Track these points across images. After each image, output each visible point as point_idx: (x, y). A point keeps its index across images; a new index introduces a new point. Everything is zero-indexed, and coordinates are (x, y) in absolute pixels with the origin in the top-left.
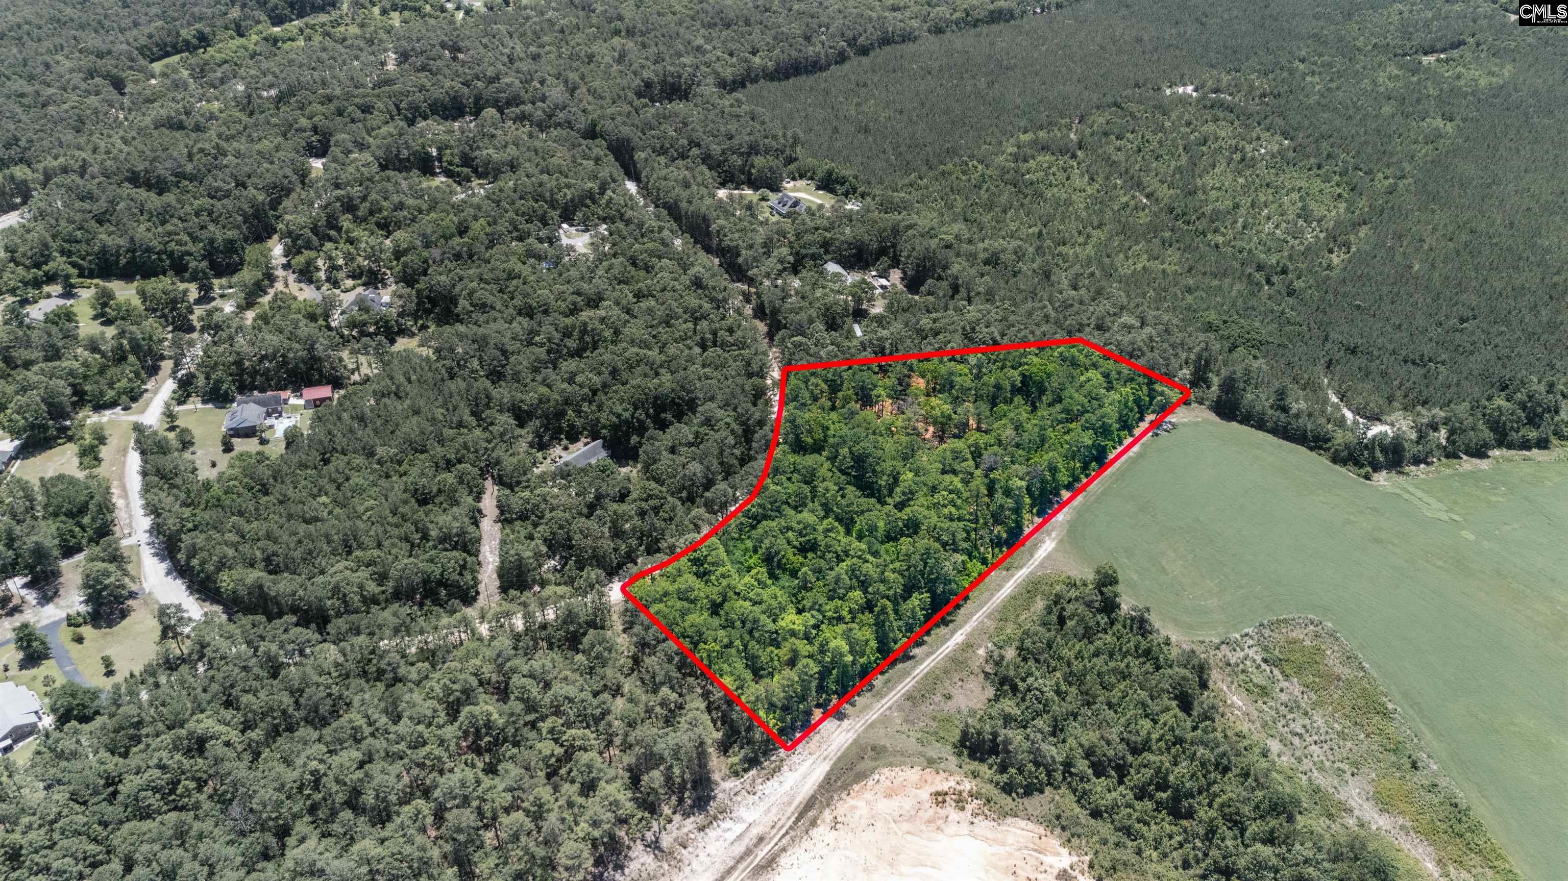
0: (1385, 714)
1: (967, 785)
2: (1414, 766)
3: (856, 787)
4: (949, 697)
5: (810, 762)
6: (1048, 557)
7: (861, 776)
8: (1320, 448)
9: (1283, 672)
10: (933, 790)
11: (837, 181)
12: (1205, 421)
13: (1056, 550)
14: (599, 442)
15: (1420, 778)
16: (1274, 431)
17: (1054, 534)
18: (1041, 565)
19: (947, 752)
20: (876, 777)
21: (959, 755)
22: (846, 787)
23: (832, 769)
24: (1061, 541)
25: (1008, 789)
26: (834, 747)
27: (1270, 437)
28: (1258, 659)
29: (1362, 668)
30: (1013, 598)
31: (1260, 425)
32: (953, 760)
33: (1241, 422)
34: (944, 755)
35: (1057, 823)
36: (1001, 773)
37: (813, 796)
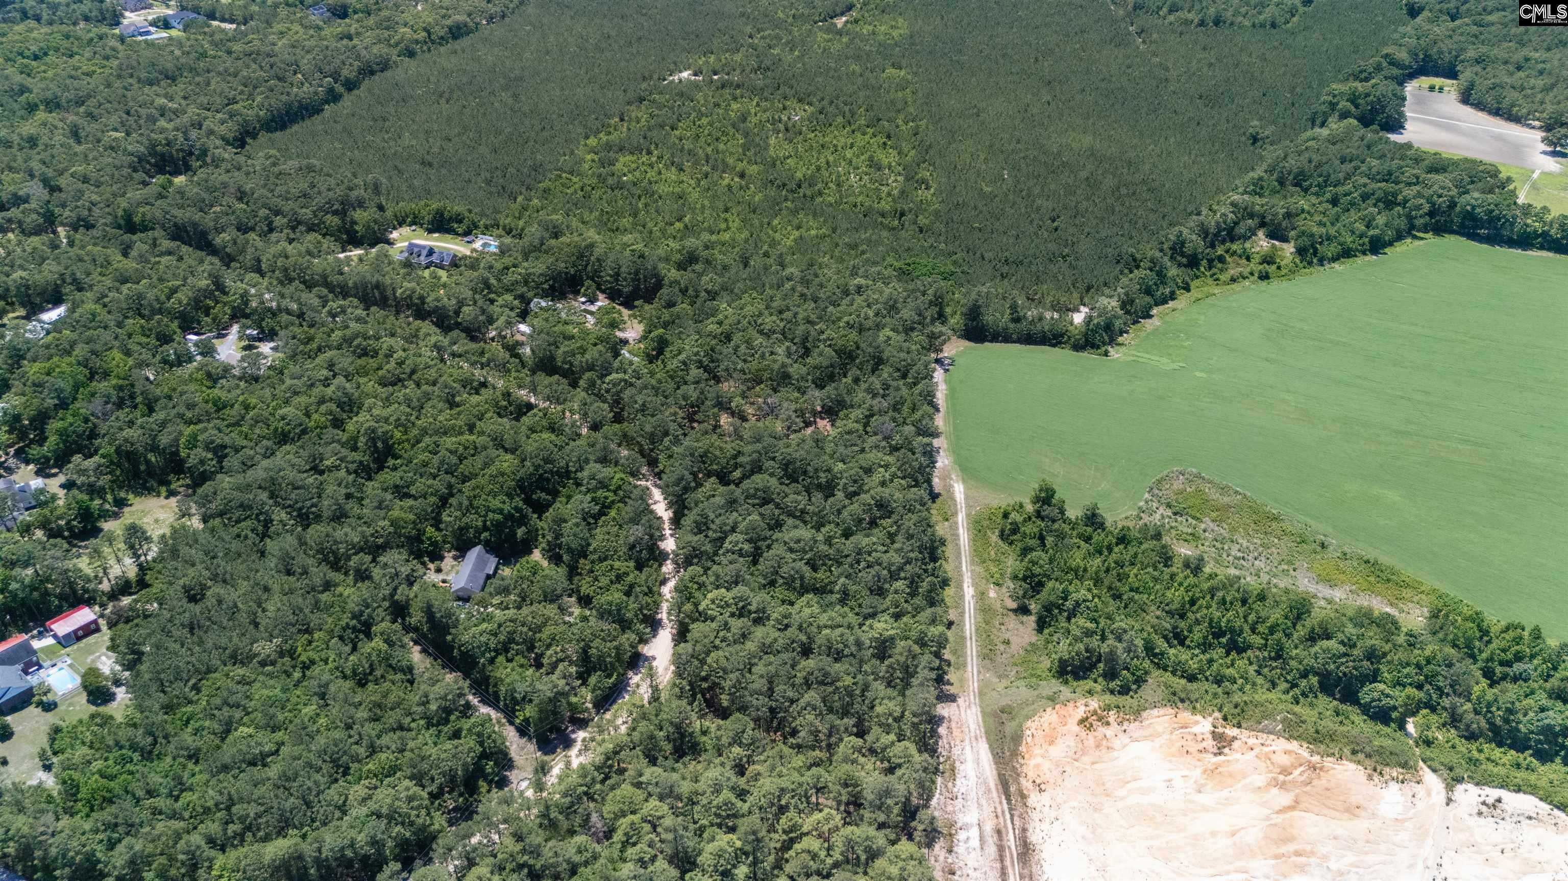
0: (1276, 518)
1: (1094, 704)
2: (1323, 546)
3: (1023, 748)
4: (1007, 642)
5: (968, 748)
6: (967, 498)
7: (1017, 738)
8: (1060, 343)
9: (1194, 518)
10: (1076, 721)
11: (451, 220)
12: (966, 347)
13: (967, 488)
14: (477, 551)
15: (1333, 553)
16: (1019, 341)
17: (953, 476)
18: (968, 506)
19: (1054, 685)
20: (1028, 732)
21: (1066, 682)
22: (1015, 753)
23: (991, 746)
24: (964, 481)
25: (1125, 690)
26: (973, 727)
27: (1018, 346)
28: (1170, 514)
29: (1236, 492)
30: (974, 540)
31: (1007, 339)
32: (1066, 691)
33: (991, 341)
34: (1055, 689)
35: (1176, 699)
36: (1113, 680)
37: (999, 775)
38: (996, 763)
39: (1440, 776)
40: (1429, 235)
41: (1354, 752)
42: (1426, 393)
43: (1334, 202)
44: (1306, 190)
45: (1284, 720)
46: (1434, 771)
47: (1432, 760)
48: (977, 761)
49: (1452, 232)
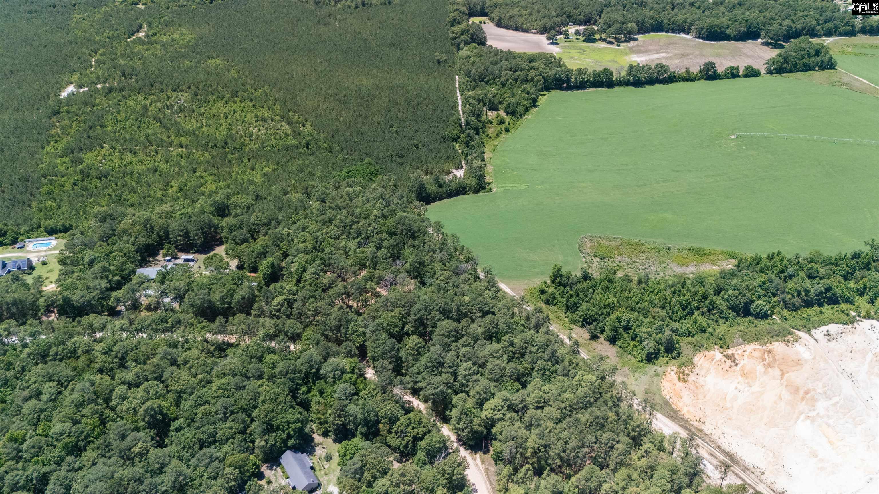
0: (640, 244)
1: (675, 368)
2: (668, 249)
3: (674, 407)
4: (608, 357)
5: (655, 421)
6: (512, 290)
7: (667, 403)
9: (610, 258)
13: (507, 285)
14: (286, 456)
16: (446, 197)
19: (651, 368)
20: (667, 398)
21: (654, 364)
22: (674, 411)
23: (662, 413)
25: (678, 354)
27: (447, 200)
28: (600, 260)
29: (615, 238)
32: (658, 368)
34: (653, 370)
35: (698, 348)
36: (672, 352)
37: (680, 426)
38: (673, 421)
39: (803, 331)
40: (545, 93)
41: (772, 337)
42: (627, 165)
43: (504, 85)
44: (487, 83)
45: (740, 336)
46: (799, 330)
47: (796, 326)
48: (664, 424)
49: (553, 89)
